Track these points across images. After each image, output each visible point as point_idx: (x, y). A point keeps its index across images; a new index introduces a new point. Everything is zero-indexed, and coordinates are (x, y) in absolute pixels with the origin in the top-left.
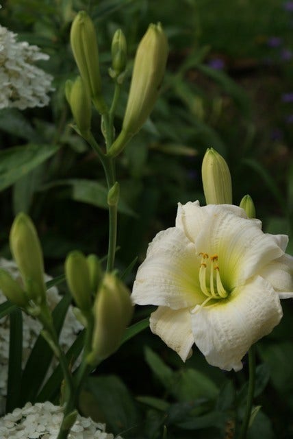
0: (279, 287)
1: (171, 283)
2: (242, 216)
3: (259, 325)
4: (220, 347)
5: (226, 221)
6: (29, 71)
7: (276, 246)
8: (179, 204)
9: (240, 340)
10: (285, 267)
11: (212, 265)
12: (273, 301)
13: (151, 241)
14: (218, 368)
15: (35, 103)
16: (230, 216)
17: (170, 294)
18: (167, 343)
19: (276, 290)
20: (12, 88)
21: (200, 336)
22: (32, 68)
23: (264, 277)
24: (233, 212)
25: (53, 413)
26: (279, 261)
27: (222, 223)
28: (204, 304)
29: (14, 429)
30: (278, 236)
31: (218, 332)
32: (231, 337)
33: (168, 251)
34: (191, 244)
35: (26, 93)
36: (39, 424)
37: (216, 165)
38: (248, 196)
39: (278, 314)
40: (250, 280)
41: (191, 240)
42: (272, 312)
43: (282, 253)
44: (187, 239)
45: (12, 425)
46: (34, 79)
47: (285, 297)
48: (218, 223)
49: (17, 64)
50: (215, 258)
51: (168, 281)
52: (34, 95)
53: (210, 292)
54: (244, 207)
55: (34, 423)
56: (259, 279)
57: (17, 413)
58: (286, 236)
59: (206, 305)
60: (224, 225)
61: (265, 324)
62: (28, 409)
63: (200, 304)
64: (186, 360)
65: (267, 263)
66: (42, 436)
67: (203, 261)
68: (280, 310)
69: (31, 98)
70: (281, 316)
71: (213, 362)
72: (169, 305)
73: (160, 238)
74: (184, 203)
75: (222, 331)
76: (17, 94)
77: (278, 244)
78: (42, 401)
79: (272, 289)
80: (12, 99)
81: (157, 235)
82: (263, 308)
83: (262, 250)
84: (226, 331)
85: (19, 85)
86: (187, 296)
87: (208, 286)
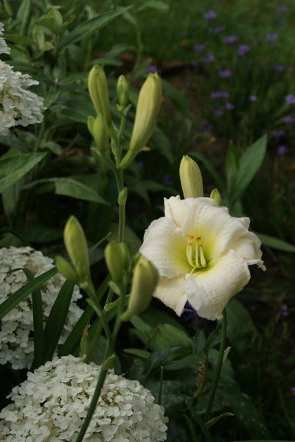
0: (246, 257)
1: (166, 259)
2: (214, 206)
3: (234, 286)
4: (207, 303)
5: (203, 210)
6: (27, 96)
7: (242, 226)
8: (165, 198)
9: (221, 297)
10: (249, 241)
11: (197, 244)
12: (243, 267)
13: (147, 228)
14: (206, 319)
15: (34, 121)
16: (206, 206)
17: (166, 267)
18: (165, 303)
19: (244, 258)
20: (15, 109)
21: (192, 296)
22: (28, 92)
23: (235, 250)
24: (207, 203)
25: (76, 363)
26: (244, 237)
27: (200, 212)
28: (192, 272)
29: (48, 377)
30: (243, 219)
31: (205, 292)
32: (214, 296)
33: (162, 235)
34: (178, 229)
35: (27, 113)
36: (67, 372)
37: (190, 167)
38: (216, 190)
39: (247, 277)
40: (225, 253)
41: (178, 226)
42: (243, 275)
43: (247, 231)
44: (175, 225)
45: (45, 374)
46: (32, 101)
47: (251, 264)
48: (198, 212)
49: (18, 91)
50: (199, 239)
51: (164, 257)
52: (33, 114)
53: (195, 264)
54: (213, 198)
55: (63, 371)
56: (232, 251)
57: (48, 365)
58: (248, 219)
59: (194, 272)
60: (202, 213)
61: (238, 284)
62: (56, 361)
63: (189, 272)
64: (182, 315)
65: (236, 239)
66: (71, 380)
67: (189, 241)
68: (248, 273)
69: (31, 117)
70: (249, 278)
71: (202, 315)
72: (166, 275)
73: (154, 226)
74: (168, 198)
75: (208, 292)
76: (20, 114)
77: (243, 224)
78: (66, 355)
79: (242, 259)
80: (16, 119)
81: (152, 223)
82: (236, 273)
83: (233, 230)
84: (210, 292)
85: (21, 107)
86: (179, 268)
87: (193, 259)
